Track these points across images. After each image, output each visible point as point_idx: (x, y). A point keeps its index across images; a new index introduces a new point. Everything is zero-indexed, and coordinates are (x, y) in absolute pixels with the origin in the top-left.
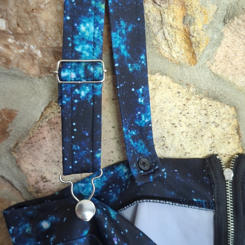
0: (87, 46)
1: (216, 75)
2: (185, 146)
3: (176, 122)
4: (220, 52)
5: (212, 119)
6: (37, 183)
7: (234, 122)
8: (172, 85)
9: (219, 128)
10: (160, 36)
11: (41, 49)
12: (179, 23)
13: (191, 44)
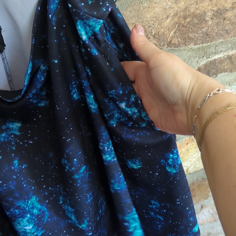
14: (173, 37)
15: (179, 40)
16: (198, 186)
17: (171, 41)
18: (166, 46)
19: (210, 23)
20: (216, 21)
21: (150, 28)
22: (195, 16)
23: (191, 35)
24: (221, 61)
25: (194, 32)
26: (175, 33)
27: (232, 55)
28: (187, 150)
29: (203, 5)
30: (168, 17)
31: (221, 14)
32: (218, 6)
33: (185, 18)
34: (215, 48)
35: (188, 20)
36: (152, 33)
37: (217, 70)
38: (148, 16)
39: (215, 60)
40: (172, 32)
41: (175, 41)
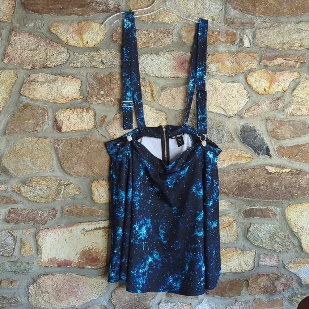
0: (129, 98)
1: (160, 104)
2: (153, 124)
3: (150, 117)
4: (161, 98)
5: (159, 116)
6: (113, 136)
7: (165, 117)
8: (149, 107)
9: (162, 118)
10: (145, 94)
11: (114, 99)
12: (150, 91)
13: (153, 97)
14: (235, 191)
15: (238, 193)
16: (236, 283)
17: (234, 193)
18: (231, 194)
19: (253, 189)
20: (256, 189)
21: (226, 184)
22: (247, 184)
23: (243, 192)
24: (257, 210)
25: (245, 191)
26: (236, 189)
27: (263, 209)
28: (233, 255)
29: (251, 180)
30: (234, 182)
31: (258, 186)
32: (257, 183)
33: (242, 184)
34: (255, 204)
35: (243, 185)
36: (226, 186)
37: (254, 214)
38: (226, 179)
39: (253, 208)
40: (235, 189)
41: (236, 193)
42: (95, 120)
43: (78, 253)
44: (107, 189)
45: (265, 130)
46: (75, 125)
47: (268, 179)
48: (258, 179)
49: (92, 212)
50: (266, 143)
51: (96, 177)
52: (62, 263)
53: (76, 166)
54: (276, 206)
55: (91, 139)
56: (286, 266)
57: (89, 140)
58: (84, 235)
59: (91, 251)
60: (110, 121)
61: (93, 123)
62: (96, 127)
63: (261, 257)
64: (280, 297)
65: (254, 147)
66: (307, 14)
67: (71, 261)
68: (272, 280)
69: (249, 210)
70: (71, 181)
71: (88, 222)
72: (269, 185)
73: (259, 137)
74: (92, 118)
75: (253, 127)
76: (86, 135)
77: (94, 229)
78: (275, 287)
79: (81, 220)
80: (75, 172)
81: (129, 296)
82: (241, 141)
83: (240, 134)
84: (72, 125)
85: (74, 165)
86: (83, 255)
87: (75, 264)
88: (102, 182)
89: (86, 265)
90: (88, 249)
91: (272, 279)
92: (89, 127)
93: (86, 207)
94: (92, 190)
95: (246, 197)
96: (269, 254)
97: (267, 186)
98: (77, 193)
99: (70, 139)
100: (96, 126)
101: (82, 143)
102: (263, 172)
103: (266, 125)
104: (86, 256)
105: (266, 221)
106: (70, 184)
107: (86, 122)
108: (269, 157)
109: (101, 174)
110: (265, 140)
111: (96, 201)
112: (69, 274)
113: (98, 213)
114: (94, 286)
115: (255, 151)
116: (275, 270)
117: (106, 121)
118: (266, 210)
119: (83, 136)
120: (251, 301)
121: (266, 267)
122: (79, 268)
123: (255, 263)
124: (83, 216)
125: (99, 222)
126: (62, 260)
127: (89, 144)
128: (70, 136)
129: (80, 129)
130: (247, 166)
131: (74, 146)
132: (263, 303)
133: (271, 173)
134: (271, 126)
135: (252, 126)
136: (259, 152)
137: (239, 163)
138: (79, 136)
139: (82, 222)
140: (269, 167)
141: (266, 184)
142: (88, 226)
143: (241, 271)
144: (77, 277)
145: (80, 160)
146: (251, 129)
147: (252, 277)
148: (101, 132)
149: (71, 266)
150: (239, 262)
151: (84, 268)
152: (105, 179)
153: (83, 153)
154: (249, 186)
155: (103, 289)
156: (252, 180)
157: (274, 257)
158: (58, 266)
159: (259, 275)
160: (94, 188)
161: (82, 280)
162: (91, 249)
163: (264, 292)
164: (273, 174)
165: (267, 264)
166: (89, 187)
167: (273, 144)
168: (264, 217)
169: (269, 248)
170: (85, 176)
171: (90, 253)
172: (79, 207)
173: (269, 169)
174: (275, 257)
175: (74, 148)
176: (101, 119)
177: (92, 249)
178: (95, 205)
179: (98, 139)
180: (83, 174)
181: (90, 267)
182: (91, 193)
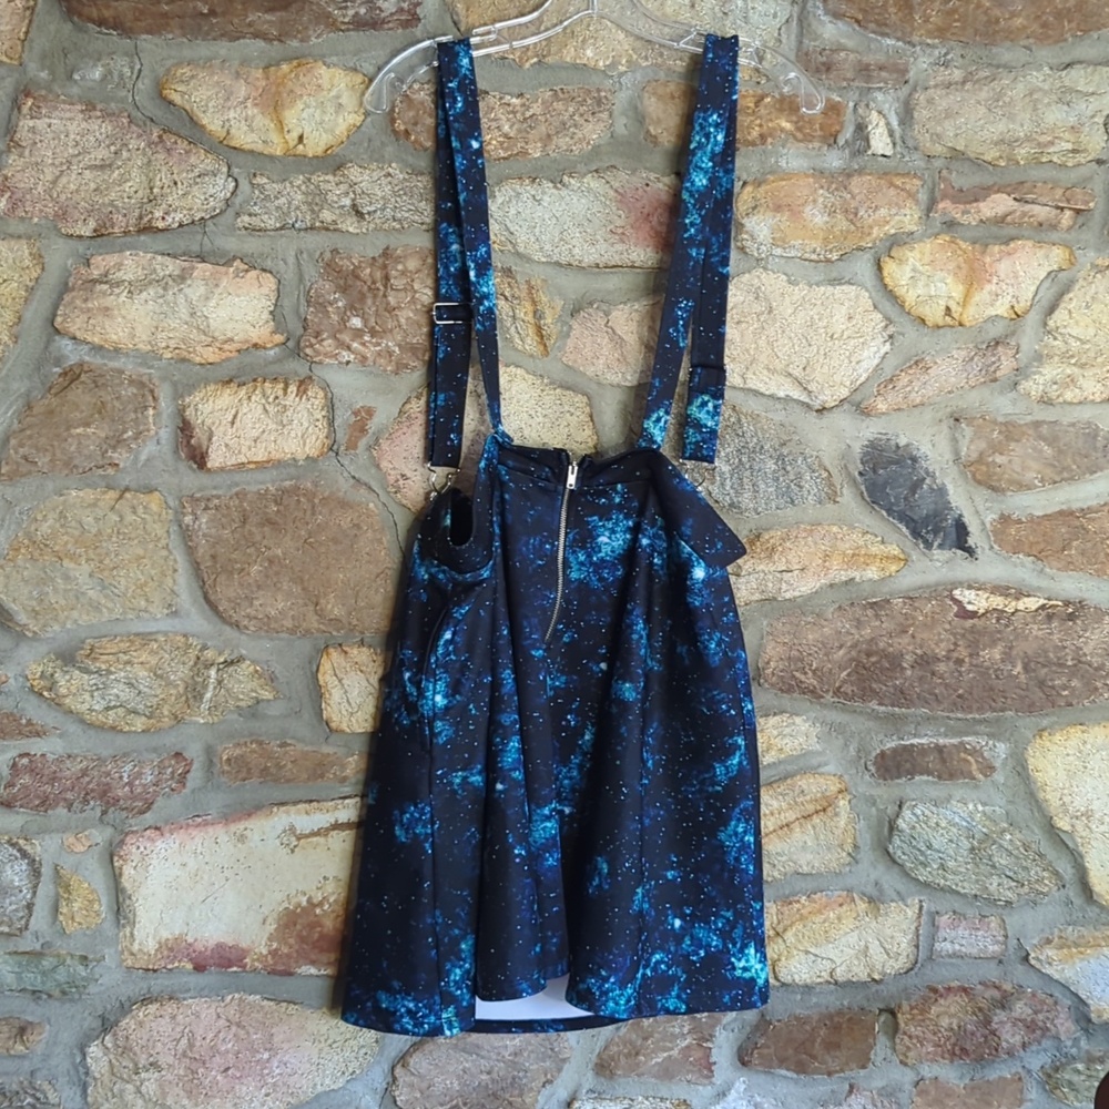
1: (567, 366)
2: (543, 436)
3: (533, 413)
4: (570, 343)
5: (567, 408)
6: (397, 481)
7: (587, 410)
8: (526, 376)
9: (574, 417)
10: (513, 329)
11: (399, 346)
12: (530, 318)
13: (542, 337)
14: (844, 682)
15: (855, 688)
16: (850, 1020)
17: (840, 687)
18: (831, 693)
19: (909, 673)
20: (920, 673)
21: (810, 658)
22: (885, 655)
23: (874, 686)
24: (923, 750)
25: (880, 682)
26: (848, 675)
27: (945, 746)
28: (839, 919)
29: (900, 640)
30: (841, 647)
31: (928, 663)
32: (924, 650)
33: (869, 655)
34: (916, 728)
35: (873, 659)
36: (811, 666)
37: (913, 765)
38: (810, 637)
39: (912, 745)
40: (845, 673)
41: (848, 689)
42: (331, 422)
43: (269, 920)
44: (375, 680)
45: (949, 456)
46: (255, 441)
47: (963, 636)
48: (925, 635)
49: (321, 764)
50: (953, 505)
51: (334, 633)
52: (212, 958)
53: (261, 593)
54: (991, 736)
55: (314, 495)
56: (1033, 955)
57: (311, 496)
58: (293, 851)
59: (318, 911)
60: (387, 428)
61: (322, 436)
62: (335, 447)
63: (942, 925)
64: (1013, 1071)
65: (913, 520)
66: (1096, 36)
67: (243, 950)
68: (980, 1009)
69: (894, 750)
70: (244, 652)
71: (306, 802)
72: (967, 660)
73: (928, 481)
74: (320, 417)
75: (907, 445)
76: (298, 478)
77: (327, 830)
78: (993, 1033)
79: (278, 795)
80: (256, 618)
81: (459, 1077)
82: (863, 498)
83: (861, 474)
84: (248, 443)
85: (255, 589)
86: (286, 926)
87: (258, 960)
88: (355, 651)
89: (297, 962)
90: (304, 904)
91: (983, 1004)
92: (307, 449)
93: (300, 746)
94: (321, 683)
95: (886, 701)
96: (970, 912)
97: (959, 662)
98: (267, 695)
99: (237, 494)
100: (332, 448)
101: (281, 508)
102: (944, 609)
103: (954, 440)
104: (298, 927)
105: (958, 790)
106: (240, 659)
107: (297, 430)
108: (967, 555)
109: (355, 622)
110: (951, 492)
111: (333, 725)
112: (237, 996)
113: (343, 767)
114: (330, 1042)
115: (916, 534)
116: (992, 972)
117: (373, 426)
118: (959, 752)
119: (287, 483)
120: (908, 1087)
121: (959, 961)
122: (273, 972)
123: (917, 947)
124: (288, 781)
125: (347, 801)
126: (212, 944)
127: (309, 513)
128: (237, 485)
129: (276, 456)
130: (886, 589)
131: (254, 519)
132: (948, 1096)
133: (974, 614)
134: (972, 441)
135: (902, 442)
136: (930, 537)
137: (857, 580)
138: (273, 482)
139: (283, 804)
140: (967, 592)
141: (955, 655)
142: (305, 817)
143: (869, 975)
144: (267, 1009)
145: (277, 574)
146: (900, 452)
147: (908, 999)
148: (352, 469)
149: (244, 966)
150: (863, 943)
151: (291, 974)
152: (366, 640)
153: (283, 547)
154: (895, 661)
155: (364, 1051)
156: (905, 640)
157: (989, 924)
158: (195, 968)
159: (935, 991)
160: (325, 677)
161: (284, 1017)
162: (315, 901)
163: (954, 1054)
164: (983, 619)
165: (963, 949)
166: (309, 674)
167: (981, 508)
168: (952, 776)
169: (968, 888)
170: (292, 631)
171: (312, 918)
172: (274, 746)
173: (965, 600)
174: (993, 925)
175: (254, 529)
176: (353, 419)
177: (320, 904)
178: (331, 740)
179: (341, 494)
180: (288, 623)
181: (313, 971)
182: (317, 694)
